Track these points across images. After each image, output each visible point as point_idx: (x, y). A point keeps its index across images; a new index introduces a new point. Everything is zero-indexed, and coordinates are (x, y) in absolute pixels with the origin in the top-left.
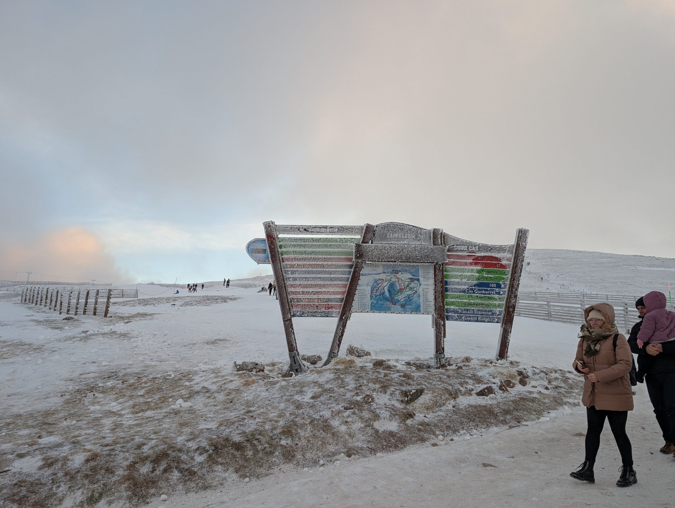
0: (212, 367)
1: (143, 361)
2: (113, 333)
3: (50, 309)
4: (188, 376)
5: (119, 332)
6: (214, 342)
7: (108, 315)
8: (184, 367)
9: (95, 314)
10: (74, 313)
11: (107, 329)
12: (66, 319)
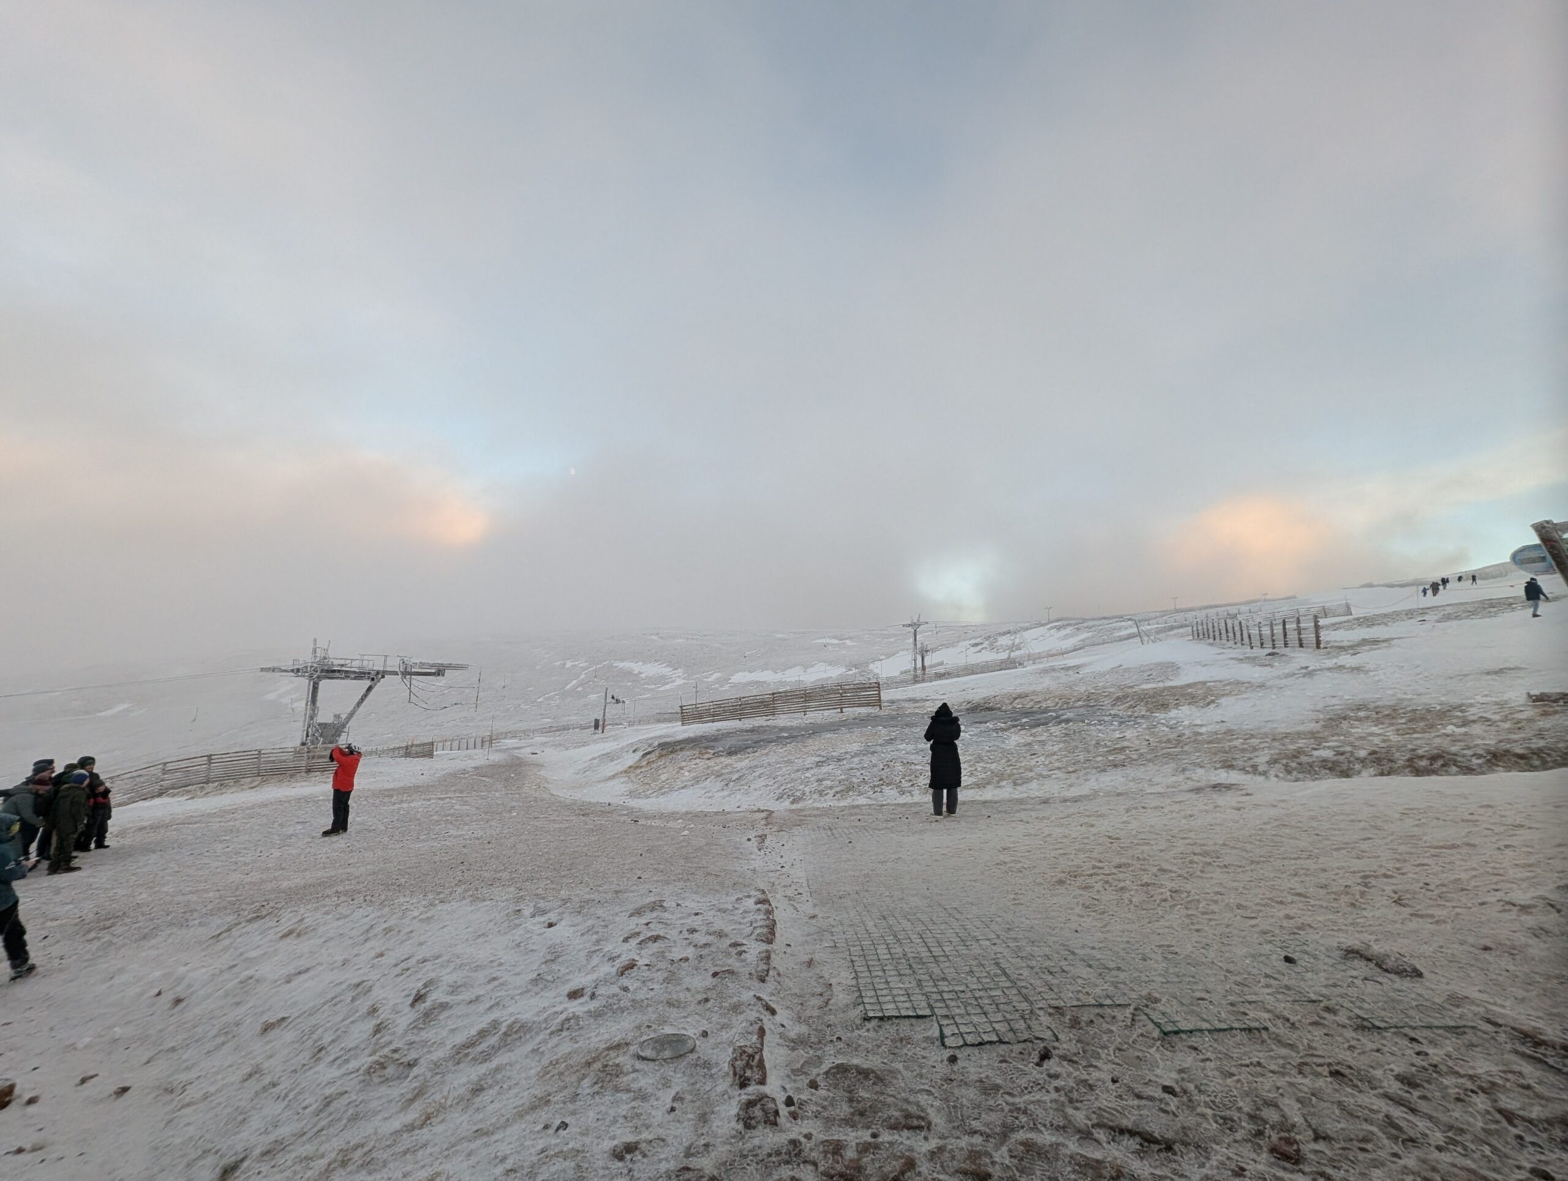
0: (1497, 700)
1: (1393, 695)
2: (1340, 668)
3: (1236, 643)
4: (1459, 707)
5: (1348, 666)
6: (1500, 672)
7: (1322, 646)
8: (1455, 700)
9: (1301, 645)
10: (1271, 646)
11: (1329, 663)
12: (1269, 654)
